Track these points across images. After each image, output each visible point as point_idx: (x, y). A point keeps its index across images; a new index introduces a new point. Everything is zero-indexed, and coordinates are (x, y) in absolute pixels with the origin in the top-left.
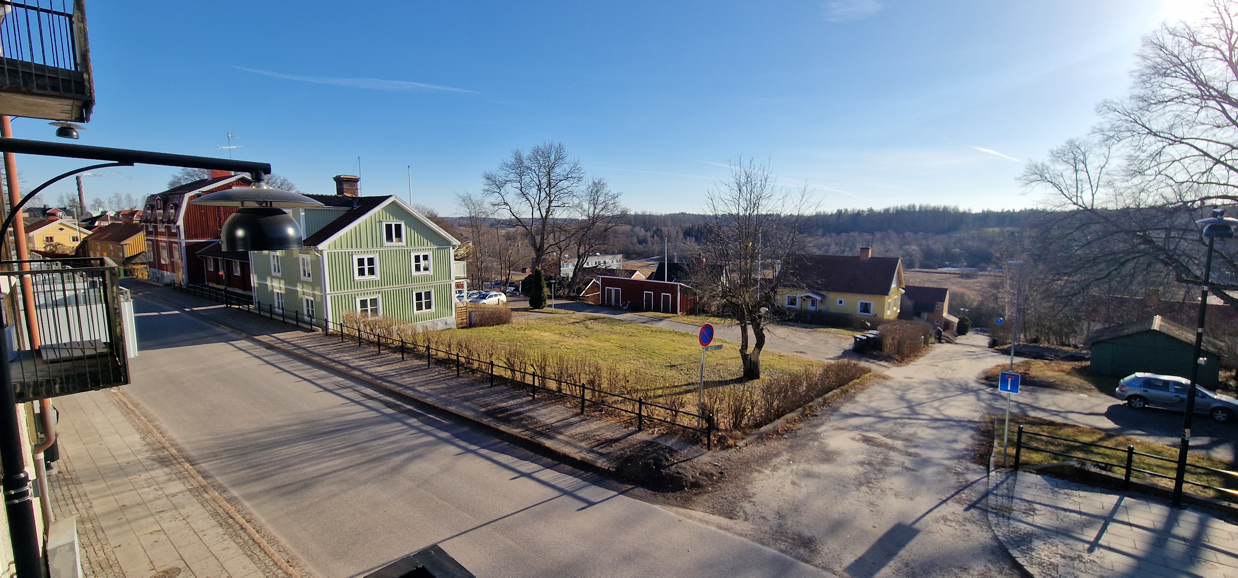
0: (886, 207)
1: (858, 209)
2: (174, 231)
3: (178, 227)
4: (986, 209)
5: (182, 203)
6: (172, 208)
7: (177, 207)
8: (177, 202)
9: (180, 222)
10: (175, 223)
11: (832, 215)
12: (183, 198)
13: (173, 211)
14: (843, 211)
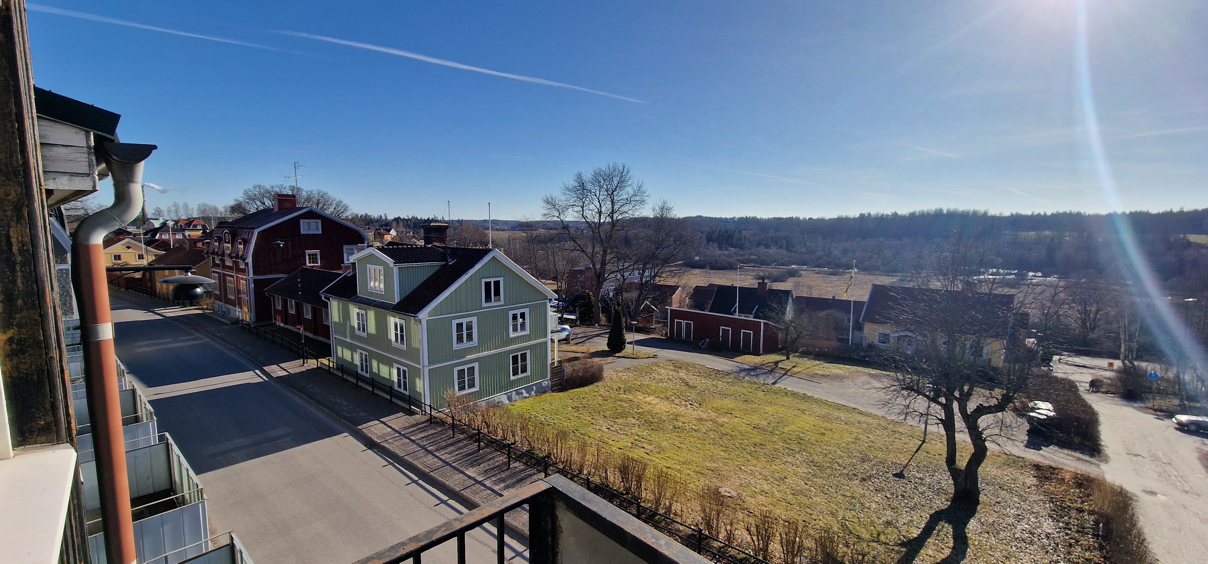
0: (911, 211)
1: (882, 213)
2: (242, 267)
3: (247, 264)
4: (1014, 212)
5: (251, 239)
6: (240, 244)
7: (246, 242)
8: (246, 237)
9: (250, 260)
10: (244, 260)
11: (854, 218)
12: (252, 234)
13: (241, 247)
14: (866, 215)
